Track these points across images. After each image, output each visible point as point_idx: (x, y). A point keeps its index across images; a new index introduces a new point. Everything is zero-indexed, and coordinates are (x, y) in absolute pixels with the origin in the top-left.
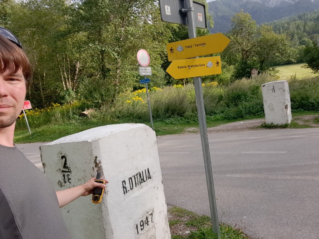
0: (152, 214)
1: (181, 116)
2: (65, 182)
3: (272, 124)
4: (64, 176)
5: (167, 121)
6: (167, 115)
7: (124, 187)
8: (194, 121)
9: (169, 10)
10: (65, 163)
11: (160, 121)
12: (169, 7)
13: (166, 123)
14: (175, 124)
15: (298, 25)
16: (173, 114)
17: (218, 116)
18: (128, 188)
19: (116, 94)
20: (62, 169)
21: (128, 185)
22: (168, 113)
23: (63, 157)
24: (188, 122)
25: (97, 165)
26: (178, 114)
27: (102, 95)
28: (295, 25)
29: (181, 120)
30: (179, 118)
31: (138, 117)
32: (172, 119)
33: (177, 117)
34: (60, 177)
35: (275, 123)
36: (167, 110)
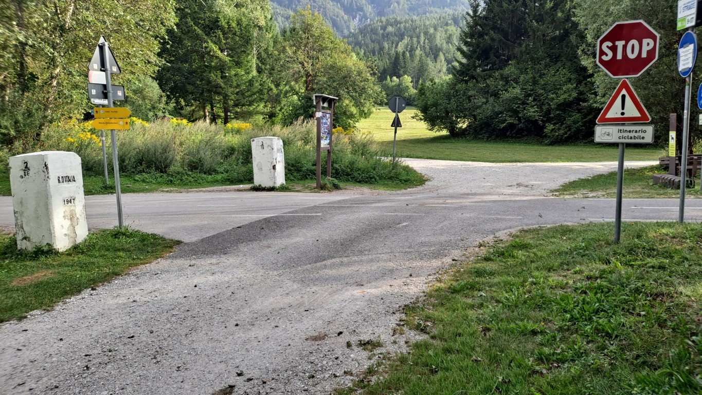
0: (74, 199)
1: (162, 172)
2: (25, 175)
3: (260, 186)
4: (25, 172)
5: (137, 177)
6: (140, 168)
7: (59, 180)
8: (181, 180)
9: (95, 92)
10: (27, 166)
11: (126, 176)
12: (95, 90)
13: (135, 180)
14: (148, 182)
15: (450, 35)
16: (149, 167)
17: (219, 177)
18: (61, 181)
19: (46, 124)
20: (24, 169)
21: (61, 179)
22: (141, 165)
23: (25, 163)
24: (171, 181)
25: (46, 166)
26: (157, 169)
27: (16, 122)
28: (446, 34)
29: (161, 177)
30: (159, 175)
31: (87, 167)
32: (145, 175)
33: (156, 172)
34: (22, 173)
35: (263, 186)
36: (140, 162)
